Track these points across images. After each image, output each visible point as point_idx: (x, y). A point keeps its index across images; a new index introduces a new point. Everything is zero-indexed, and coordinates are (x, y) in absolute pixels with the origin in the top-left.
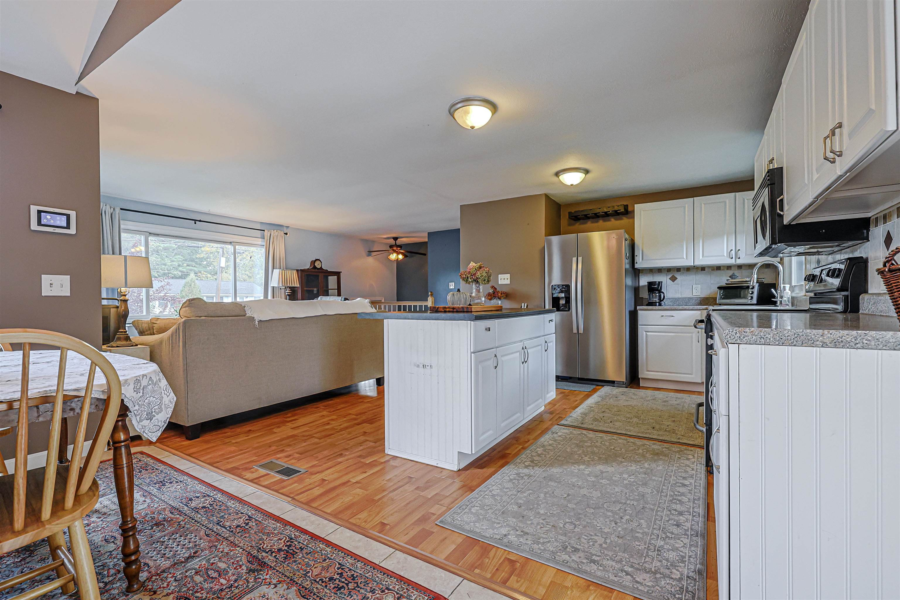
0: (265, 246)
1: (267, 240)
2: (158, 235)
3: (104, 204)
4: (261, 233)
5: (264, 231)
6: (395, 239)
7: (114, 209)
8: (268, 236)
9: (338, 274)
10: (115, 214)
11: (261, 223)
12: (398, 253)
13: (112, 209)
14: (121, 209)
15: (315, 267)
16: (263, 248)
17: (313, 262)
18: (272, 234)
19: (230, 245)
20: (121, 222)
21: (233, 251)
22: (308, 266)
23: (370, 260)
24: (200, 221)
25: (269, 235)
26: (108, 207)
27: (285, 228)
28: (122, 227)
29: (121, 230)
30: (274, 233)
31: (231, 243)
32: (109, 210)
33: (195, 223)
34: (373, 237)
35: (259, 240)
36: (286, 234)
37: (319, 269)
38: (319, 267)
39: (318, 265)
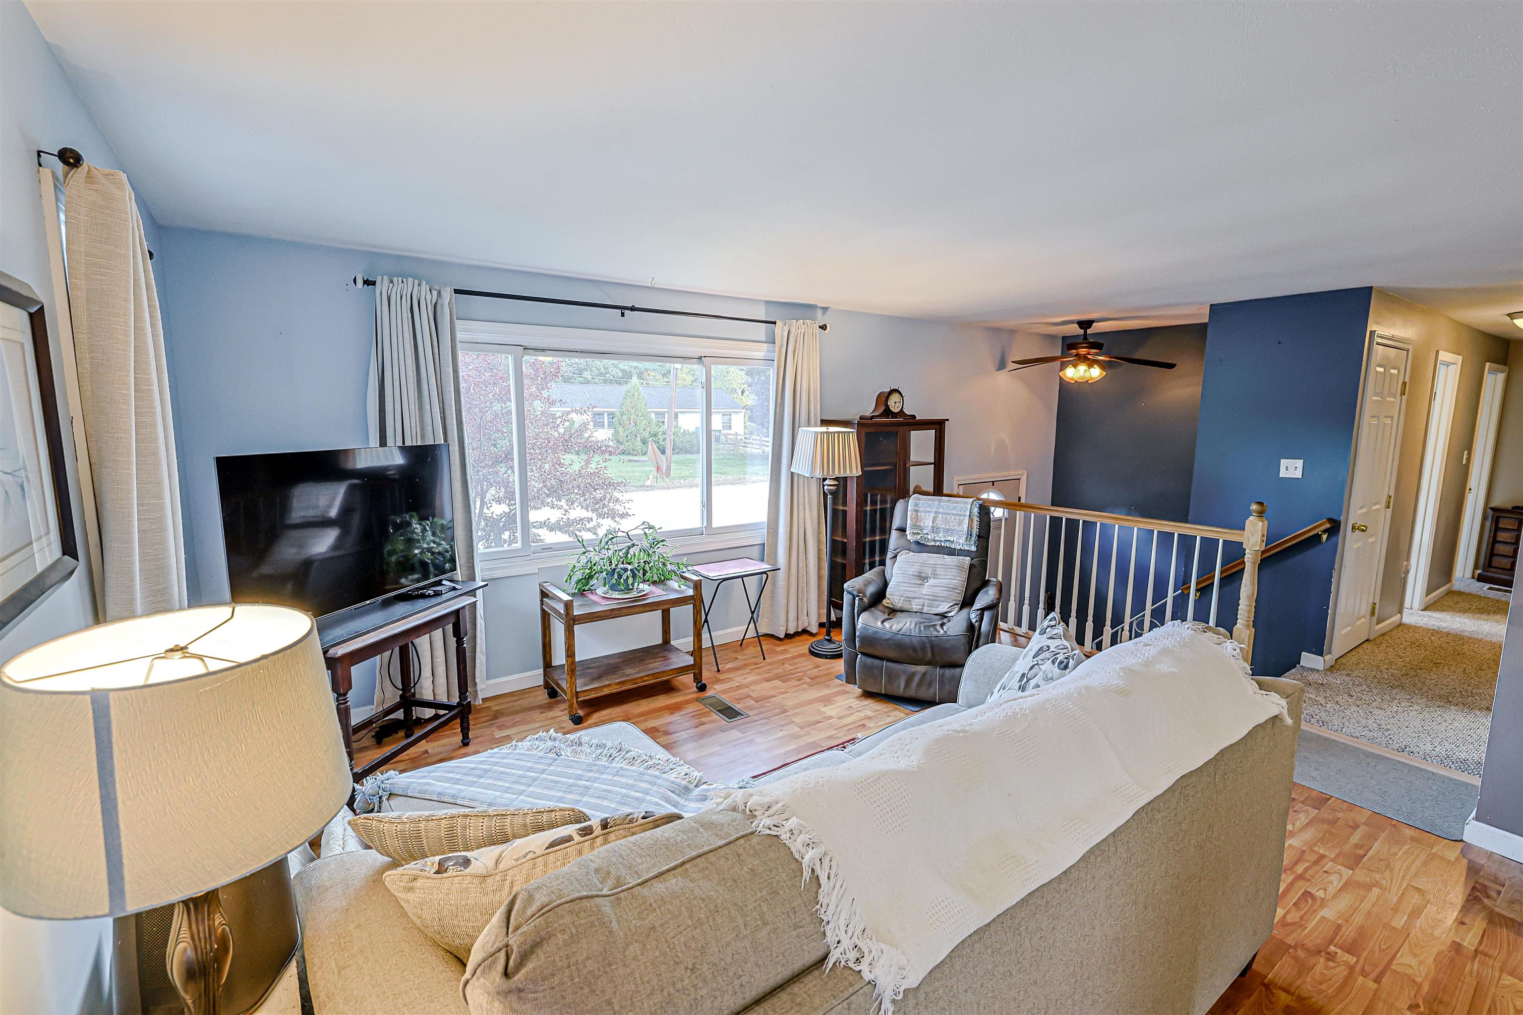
0: (776, 362)
1: (781, 346)
2: (543, 350)
3: (416, 282)
4: (766, 326)
5: (775, 323)
6: (1085, 324)
7: (439, 293)
8: (782, 337)
9: (939, 426)
10: (442, 305)
11: (767, 302)
12: (1091, 363)
13: (435, 293)
14: (457, 291)
15: (887, 412)
16: (772, 366)
17: (883, 398)
18: (793, 331)
19: (698, 364)
20: (458, 323)
21: (704, 380)
22: (868, 408)
23: (1004, 379)
24: (633, 309)
25: (786, 334)
26: (425, 287)
27: (819, 313)
28: (459, 336)
29: (459, 345)
30: (798, 327)
31: (700, 358)
32: (429, 297)
33: (623, 315)
34: (1012, 323)
35: (761, 351)
36: (823, 327)
37: (894, 415)
38: (896, 410)
39: (894, 404)
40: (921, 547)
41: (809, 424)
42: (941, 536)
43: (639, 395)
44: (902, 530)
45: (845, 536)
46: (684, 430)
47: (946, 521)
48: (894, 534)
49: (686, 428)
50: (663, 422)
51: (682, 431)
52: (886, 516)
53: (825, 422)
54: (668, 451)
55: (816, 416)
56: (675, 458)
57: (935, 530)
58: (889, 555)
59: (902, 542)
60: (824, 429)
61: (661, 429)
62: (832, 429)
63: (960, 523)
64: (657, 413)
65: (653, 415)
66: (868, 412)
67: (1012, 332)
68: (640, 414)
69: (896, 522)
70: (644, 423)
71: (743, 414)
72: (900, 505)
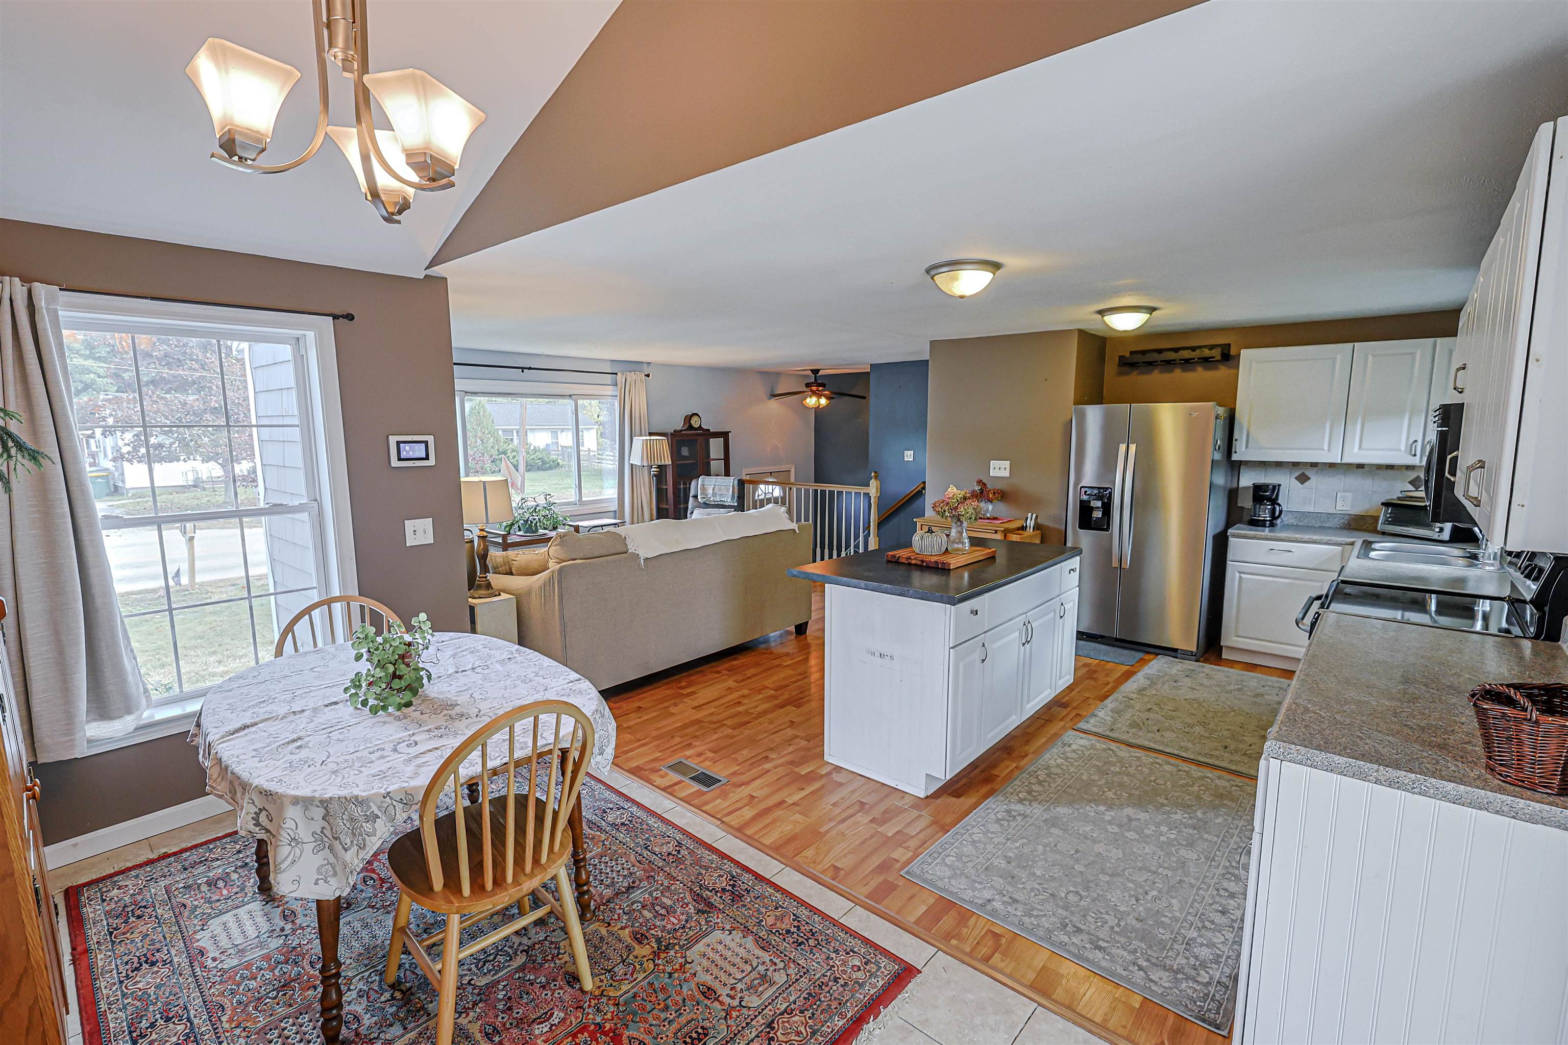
0: (618, 399)
1: (621, 388)
2: (476, 393)
4: (611, 376)
5: (617, 374)
6: (815, 372)
8: (622, 382)
9: (725, 435)
11: (611, 361)
12: (819, 396)
15: (691, 427)
16: (615, 402)
17: (688, 418)
18: (628, 378)
19: (571, 399)
21: (574, 409)
22: (679, 425)
23: (774, 404)
24: (530, 368)
25: (624, 380)
27: (646, 367)
30: (631, 377)
31: (572, 396)
33: (523, 372)
34: (778, 370)
35: (610, 390)
36: (648, 376)
37: (696, 429)
38: (696, 426)
39: (695, 422)
40: (706, 505)
41: (641, 435)
42: (718, 499)
43: (484, 412)
44: (696, 497)
45: (667, 504)
46: (535, 447)
47: (720, 490)
48: (691, 499)
49: (537, 445)
50: (512, 440)
51: (532, 448)
52: (687, 491)
53: (651, 434)
54: (522, 467)
55: (645, 429)
56: (527, 475)
57: (714, 494)
58: (689, 512)
59: (696, 504)
60: (648, 438)
61: (511, 446)
62: (653, 438)
63: (728, 491)
64: (504, 431)
65: (500, 432)
66: (679, 428)
67: (778, 374)
68: (487, 432)
69: (692, 493)
70: (491, 440)
71: (595, 431)
72: (693, 483)
